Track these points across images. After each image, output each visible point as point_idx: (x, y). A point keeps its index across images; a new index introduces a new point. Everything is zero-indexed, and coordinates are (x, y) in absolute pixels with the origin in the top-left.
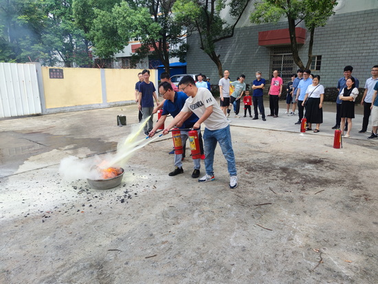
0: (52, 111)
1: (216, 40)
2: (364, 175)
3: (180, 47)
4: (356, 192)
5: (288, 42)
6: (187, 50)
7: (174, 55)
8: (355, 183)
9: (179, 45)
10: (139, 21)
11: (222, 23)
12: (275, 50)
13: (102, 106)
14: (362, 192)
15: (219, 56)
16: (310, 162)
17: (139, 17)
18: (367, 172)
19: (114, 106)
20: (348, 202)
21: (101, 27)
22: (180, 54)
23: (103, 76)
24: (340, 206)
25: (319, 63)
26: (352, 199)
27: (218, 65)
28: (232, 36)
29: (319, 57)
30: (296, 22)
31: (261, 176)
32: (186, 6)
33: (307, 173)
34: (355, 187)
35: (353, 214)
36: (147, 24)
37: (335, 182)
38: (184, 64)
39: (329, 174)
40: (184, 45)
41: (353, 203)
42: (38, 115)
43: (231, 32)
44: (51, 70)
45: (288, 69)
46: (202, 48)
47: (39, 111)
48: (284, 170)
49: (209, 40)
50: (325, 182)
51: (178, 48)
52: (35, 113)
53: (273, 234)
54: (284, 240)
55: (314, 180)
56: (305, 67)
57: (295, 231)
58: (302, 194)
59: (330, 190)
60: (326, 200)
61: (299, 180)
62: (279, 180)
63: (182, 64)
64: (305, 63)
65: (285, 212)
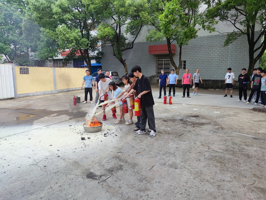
0: (21, 96)
1: (123, 50)
2: (219, 120)
3: (97, 54)
4: (217, 127)
5: (167, 52)
6: (102, 55)
7: (93, 58)
8: (216, 124)
9: (96, 52)
10: (74, 37)
11: (125, 39)
12: (159, 57)
13: (54, 92)
14: (220, 126)
15: (125, 60)
16: (193, 117)
17: (74, 35)
18: (221, 119)
19: (61, 92)
20: (215, 130)
22: (97, 58)
23: (54, 72)
24: (212, 132)
25: (185, 65)
26: (216, 129)
27: (124, 65)
28: (132, 47)
29: (185, 62)
30: (171, 41)
31: (171, 123)
32: (106, 29)
33: (193, 121)
34: (216, 125)
35: (218, 134)
36: (79, 39)
37: (207, 124)
38: (100, 65)
39: (203, 121)
40: (100, 52)
41: (217, 131)
42: (12, 99)
43: (131, 45)
44: (21, 69)
45: (167, 68)
46: (114, 55)
47: (13, 96)
48: (181, 120)
49: (118, 50)
50: (203, 124)
51: (96, 54)
52: (10, 97)
53: (187, 142)
54: (192, 144)
55: (197, 123)
56: (178, 67)
57: (196, 141)
58: (194, 129)
59: (205, 127)
60: (205, 130)
61: (191, 124)
62: (181, 124)
63: (98, 65)
64: (177, 65)
65: (189, 135)
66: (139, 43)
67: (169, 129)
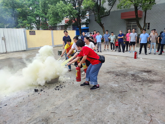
0: (31, 49)
1: (102, 17)
3: (86, 20)
5: (135, 17)
7: (83, 24)
9: (85, 19)
11: (104, 9)
12: (129, 21)
15: (103, 24)
16: (145, 72)
17: (68, 8)
19: (57, 47)
20: (164, 91)
21: (52, 12)
22: (86, 24)
23: (52, 34)
24: (160, 93)
25: (149, 26)
28: (109, 15)
29: (149, 24)
30: (138, 8)
31: (122, 78)
32: (88, 2)
33: (144, 77)
36: (71, 10)
37: (157, 81)
38: (88, 28)
39: (154, 78)
40: (88, 20)
42: (24, 51)
44: (30, 31)
46: (96, 21)
47: (25, 49)
48: (133, 75)
49: (99, 17)
50: (153, 81)
51: (85, 21)
53: (128, 106)
54: (133, 110)
55: (147, 80)
56: (142, 28)
57: (138, 105)
58: (142, 87)
59: (155, 85)
60: (153, 90)
61: (140, 80)
62: (130, 80)
63: (87, 28)
64: (142, 26)
65: (134, 95)
66: (114, 12)
67: (116, 85)
